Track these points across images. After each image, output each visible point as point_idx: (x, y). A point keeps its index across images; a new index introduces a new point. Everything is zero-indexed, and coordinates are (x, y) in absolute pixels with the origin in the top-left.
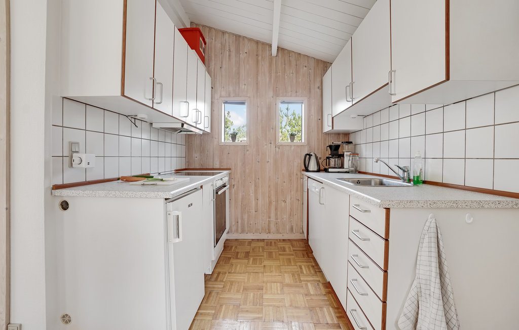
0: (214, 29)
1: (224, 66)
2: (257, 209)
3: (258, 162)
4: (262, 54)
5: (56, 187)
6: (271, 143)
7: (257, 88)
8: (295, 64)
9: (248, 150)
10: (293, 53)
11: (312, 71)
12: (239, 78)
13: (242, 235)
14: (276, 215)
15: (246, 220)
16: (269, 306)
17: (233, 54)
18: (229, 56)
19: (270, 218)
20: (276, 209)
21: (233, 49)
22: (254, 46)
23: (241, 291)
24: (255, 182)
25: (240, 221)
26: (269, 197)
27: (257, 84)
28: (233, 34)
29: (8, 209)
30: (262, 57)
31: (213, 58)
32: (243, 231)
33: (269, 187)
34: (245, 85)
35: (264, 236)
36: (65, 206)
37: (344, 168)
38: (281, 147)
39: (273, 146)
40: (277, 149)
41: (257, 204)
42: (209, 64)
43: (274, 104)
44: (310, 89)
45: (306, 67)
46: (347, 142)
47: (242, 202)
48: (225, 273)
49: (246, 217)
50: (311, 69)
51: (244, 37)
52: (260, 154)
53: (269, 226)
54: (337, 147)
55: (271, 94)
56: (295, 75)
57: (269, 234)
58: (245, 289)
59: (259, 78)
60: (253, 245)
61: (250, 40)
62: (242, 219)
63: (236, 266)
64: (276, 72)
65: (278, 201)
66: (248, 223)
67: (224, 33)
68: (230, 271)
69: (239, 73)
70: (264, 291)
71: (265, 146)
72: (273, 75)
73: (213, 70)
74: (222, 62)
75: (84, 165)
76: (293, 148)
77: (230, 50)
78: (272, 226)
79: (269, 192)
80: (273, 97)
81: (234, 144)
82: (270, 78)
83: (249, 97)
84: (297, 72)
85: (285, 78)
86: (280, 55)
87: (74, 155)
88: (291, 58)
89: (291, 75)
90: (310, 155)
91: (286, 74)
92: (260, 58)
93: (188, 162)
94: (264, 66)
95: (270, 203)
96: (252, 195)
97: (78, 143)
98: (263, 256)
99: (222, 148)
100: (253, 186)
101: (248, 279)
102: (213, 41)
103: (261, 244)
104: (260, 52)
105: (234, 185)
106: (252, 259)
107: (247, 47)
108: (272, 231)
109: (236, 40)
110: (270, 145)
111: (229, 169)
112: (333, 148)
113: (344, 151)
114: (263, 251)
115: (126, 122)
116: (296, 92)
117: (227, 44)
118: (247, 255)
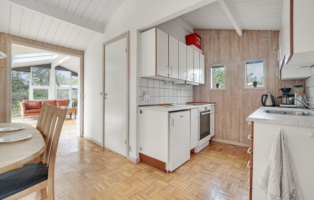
0: (205, 29)
1: (211, 48)
2: (231, 127)
3: (232, 99)
4: (233, 37)
5: (139, 106)
6: (240, 88)
7: (231, 57)
8: (256, 38)
9: (226, 93)
10: (255, 31)
11: (270, 40)
12: (220, 52)
13: (222, 140)
14: (244, 131)
15: (224, 132)
16: (219, 172)
17: (216, 40)
18: (214, 42)
19: (239, 133)
20: (244, 128)
21: (216, 38)
22: (228, 33)
23: (208, 163)
24: (230, 111)
25: (221, 132)
26: (239, 121)
27: (231, 55)
28: (216, 30)
29: (129, 112)
30: (233, 38)
31: (205, 45)
32: (222, 138)
33: (239, 114)
34: (223, 56)
35: (236, 143)
36: (141, 112)
37: (294, 105)
38: (247, 91)
39: (241, 90)
40: (244, 92)
41: (231, 124)
42: (203, 48)
43: (242, 65)
44: (268, 52)
45: (264, 38)
46: (296, 86)
47: (222, 121)
48: (205, 154)
49: (224, 130)
50: (268, 39)
51: (222, 30)
52: (233, 95)
53: (239, 138)
54: (289, 90)
55: (239, 59)
56: (256, 45)
57: (238, 143)
58: (211, 163)
59: (232, 51)
60: (226, 146)
61: (226, 30)
62: (222, 131)
63: (212, 153)
64: (243, 46)
65: (245, 123)
66: (225, 134)
67: (210, 30)
68: (207, 154)
69: (219, 51)
70: (220, 166)
71: (237, 90)
72: (241, 48)
73: (205, 51)
74: (210, 46)
75: (146, 99)
76: (255, 91)
77: (214, 38)
78: (241, 138)
79: (239, 117)
80: (241, 61)
81: (218, 89)
82: (239, 50)
83: (226, 63)
84: (258, 43)
85: (249, 49)
86: (245, 34)
87: (144, 96)
88: (253, 35)
89: (254, 45)
90: (267, 96)
91: (250, 46)
92: (232, 39)
93: (194, 99)
94: (235, 43)
95: (240, 124)
96: (228, 119)
97: (145, 92)
98: (229, 152)
99: (211, 91)
100: (229, 114)
101: (215, 160)
102: (205, 35)
103: (232, 147)
104: (232, 36)
105: (217, 112)
106: (222, 152)
107: (223, 35)
108: (240, 141)
109: (217, 32)
110: (239, 89)
111: (215, 103)
112: (284, 91)
113: (294, 92)
114: (231, 150)
115: (162, 83)
116: (257, 55)
117: (213, 36)
118: (220, 150)
